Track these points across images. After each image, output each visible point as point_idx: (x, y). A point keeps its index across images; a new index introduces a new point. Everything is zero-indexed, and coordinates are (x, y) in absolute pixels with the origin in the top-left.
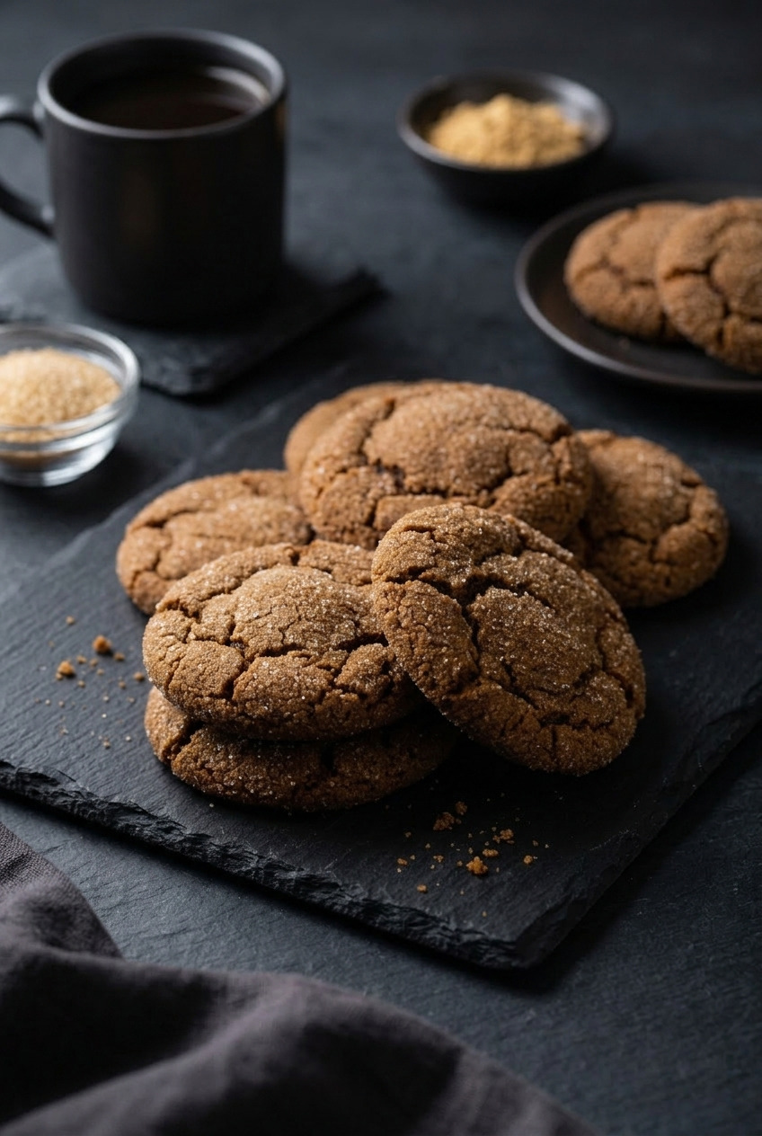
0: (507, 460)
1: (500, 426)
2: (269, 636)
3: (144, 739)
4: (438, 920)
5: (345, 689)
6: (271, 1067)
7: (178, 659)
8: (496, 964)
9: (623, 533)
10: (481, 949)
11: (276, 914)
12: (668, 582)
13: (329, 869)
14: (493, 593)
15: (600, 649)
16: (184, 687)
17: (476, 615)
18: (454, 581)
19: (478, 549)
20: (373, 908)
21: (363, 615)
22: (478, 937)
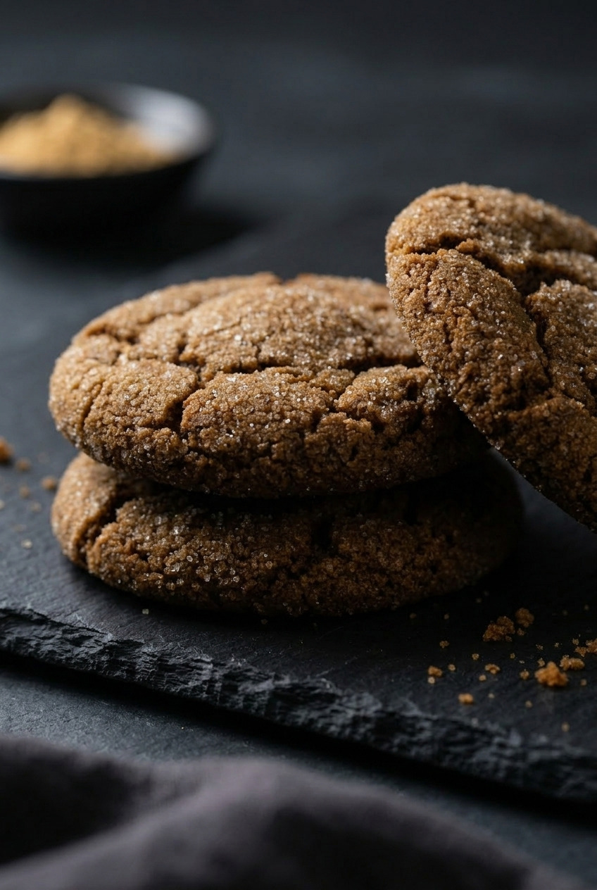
2: (235, 349)
4: (492, 735)
7: (101, 383)
8: (585, 793)
10: (560, 771)
13: (322, 677)
20: (390, 723)
21: (375, 334)
22: (555, 754)
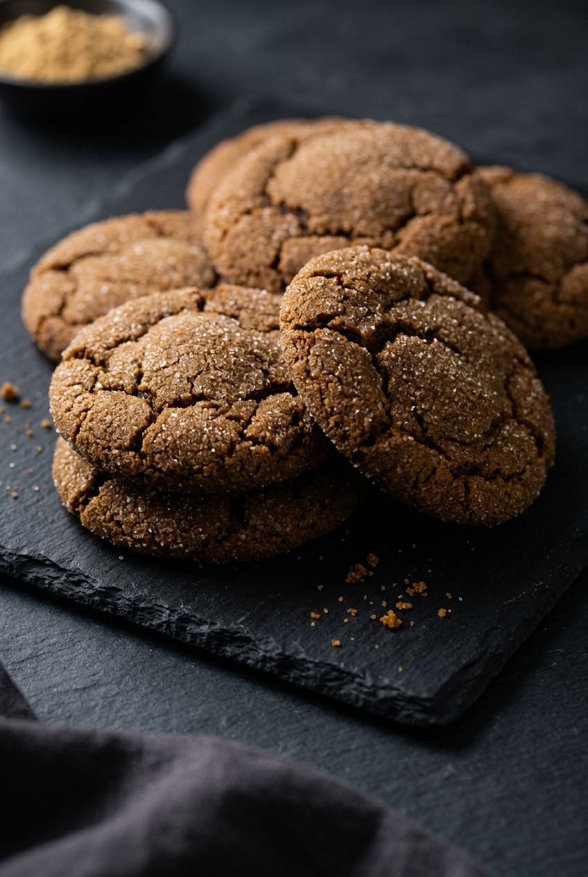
0: (411, 200)
1: (402, 166)
2: (176, 385)
3: (52, 490)
4: (354, 676)
5: (255, 440)
6: (191, 836)
7: (86, 410)
8: (413, 721)
9: (527, 274)
10: (398, 705)
11: (190, 666)
12: (572, 324)
13: (242, 623)
14: (403, 340)
15: (509, 396)
16: (91, 439)
17: (386, 363)
18: (364, 330)
19: (387, 294)
20: (287, 663)
21: (271, 363)
22: (394, 693)
